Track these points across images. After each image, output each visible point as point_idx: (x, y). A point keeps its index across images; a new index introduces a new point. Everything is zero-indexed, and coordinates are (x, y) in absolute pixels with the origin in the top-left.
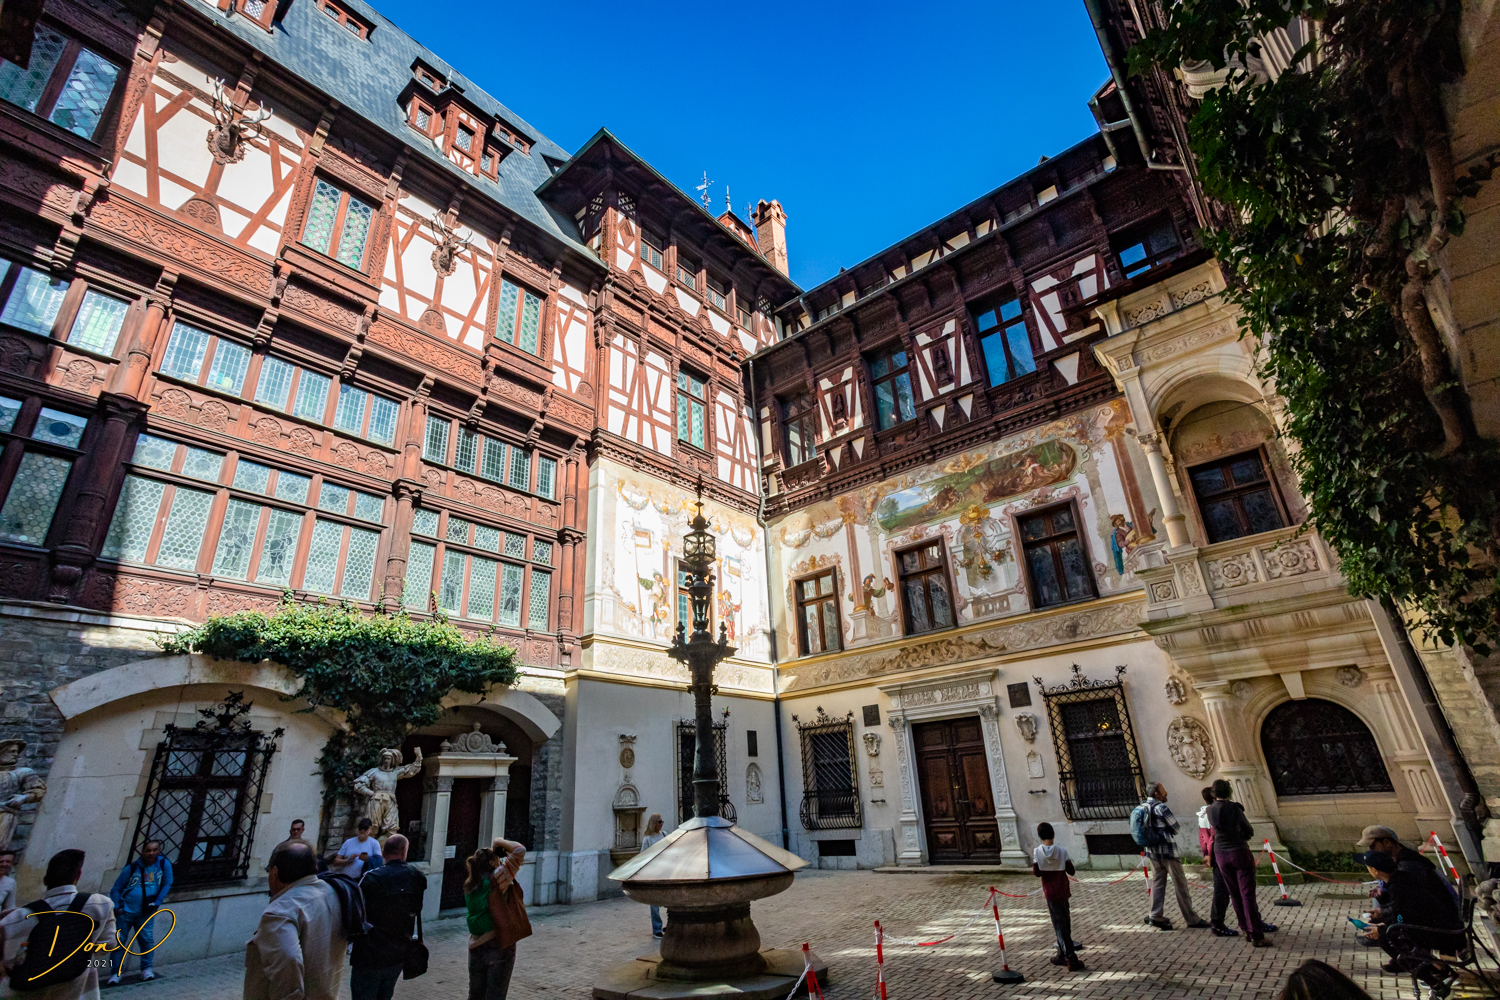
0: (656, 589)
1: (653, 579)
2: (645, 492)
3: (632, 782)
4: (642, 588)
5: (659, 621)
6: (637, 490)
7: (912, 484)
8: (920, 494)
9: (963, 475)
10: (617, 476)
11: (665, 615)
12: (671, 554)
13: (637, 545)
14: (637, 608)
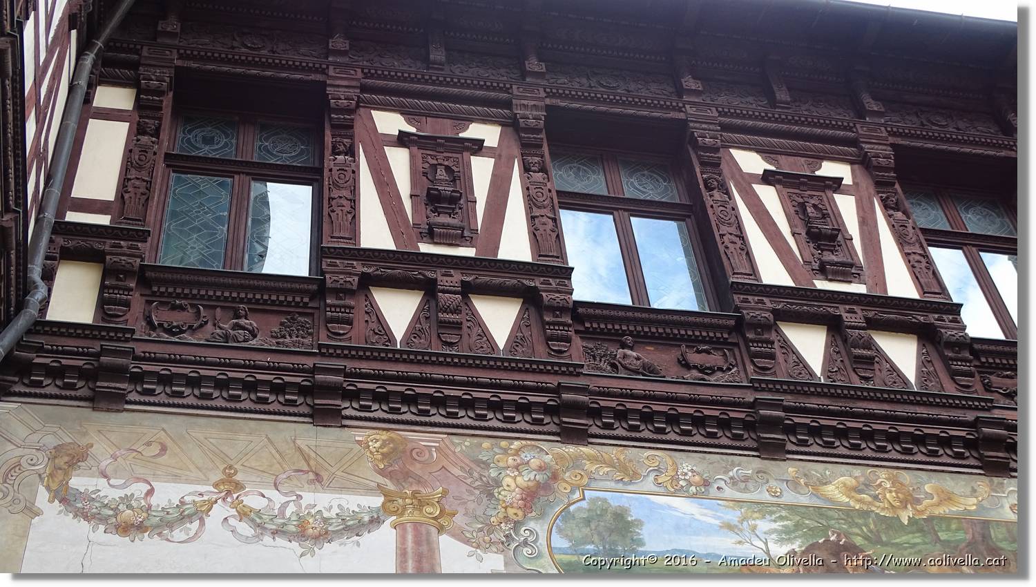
7: (702, 490)
8: (730, 527)
9: (892, 524)
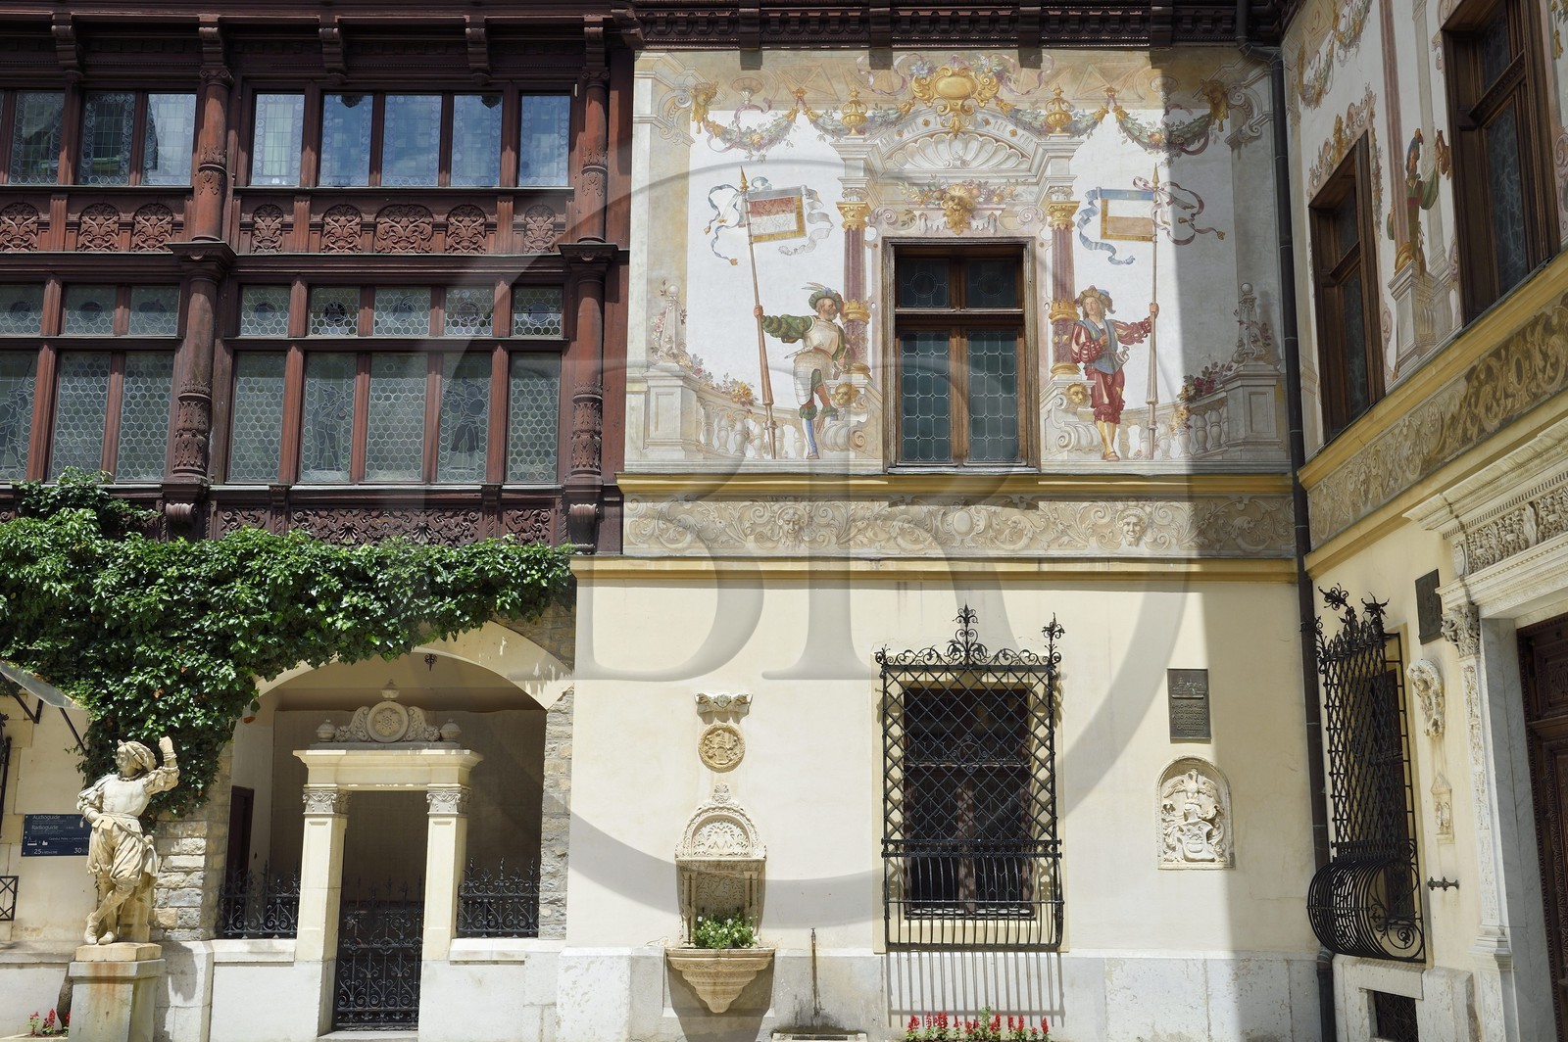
0: (818, 336)
1: (811, 312)
2: (784, 94)
3: (734, 801)
4: (774, 343)
5: (832, 412)
6: (757, 99)
10: (691, 82)
11: (850, 393)
12: (870, 234)
13: (754, 239)
14: (757, 392)
